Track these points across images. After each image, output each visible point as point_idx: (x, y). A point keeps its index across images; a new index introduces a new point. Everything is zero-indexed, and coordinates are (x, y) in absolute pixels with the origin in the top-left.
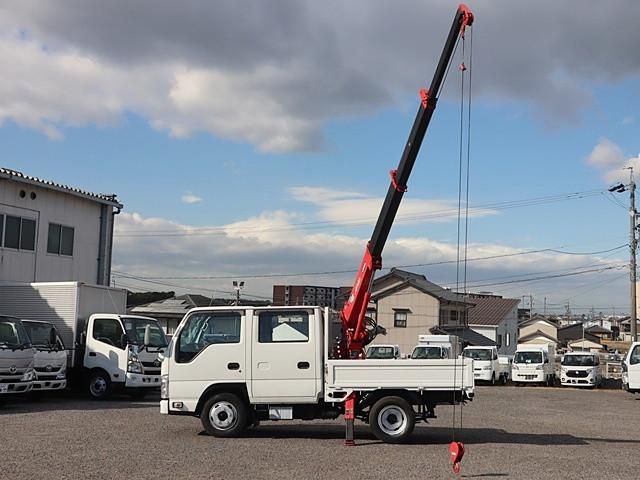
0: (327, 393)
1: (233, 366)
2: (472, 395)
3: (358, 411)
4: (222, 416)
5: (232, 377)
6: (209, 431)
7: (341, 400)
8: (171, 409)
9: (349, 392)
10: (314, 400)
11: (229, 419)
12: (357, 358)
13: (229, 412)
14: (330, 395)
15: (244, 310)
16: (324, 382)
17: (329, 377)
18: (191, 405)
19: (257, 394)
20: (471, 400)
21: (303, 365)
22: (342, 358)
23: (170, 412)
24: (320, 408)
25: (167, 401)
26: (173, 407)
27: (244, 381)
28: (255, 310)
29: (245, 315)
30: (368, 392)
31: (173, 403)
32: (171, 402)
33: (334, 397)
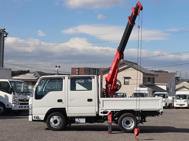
1: (60, 101)
2: (162, 112)
3: (113, 119)
4: (55, 122)
6: (49, 128)
7: (106, 115)
8: (34, 119)
9: (110, 111)
10: (95, 115)
11: (59, 123)
12: (113, 97)
13: (58, 120)
14: (101, 113)
15: (64, 77)
16: (99, 107)
17: (101, 105)
18: (42, 117)
19: (70, 113)
20: (161, 114)
21: (90, 100)
22: (106, 97)
23: (33, 120)
24: (97, 118)
25: (32, 116)
26: (34, 118)
27: (64, 107)
28: (69, 77)
29: (64, 79)
30: (117, 111)
31: (34, 117)
32: (33, 116)
33: (103, 114)
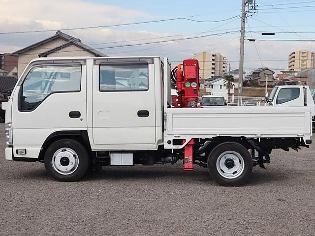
0: (166, 140)
1: (75, 115)
2: (309, 142)
3: (196, 156)
4: (65, 161)
5: (74, 125)
7: (180, 147)
8: (16, 155)
9: (188, 139)
10: (155, 147)
12: (196, 107)
13: (72, 160)
14: (169, 142)
15: (85, 60)
16: (163, 130)
17: (168, 125)
18: (34, 152)
19: (97, 143)
20: (308, 147)
21: (143, 114)
22: (181, 107)
23: (15, 159)
24: (161, 153)
25: (11, 148)
26: (17, 153)
27: (85, 129)
28: (95, 60)
29: (86, 65)
30: (206, 139)
31: (17, 150)
32: (15, 149)
33: (173, 145)
